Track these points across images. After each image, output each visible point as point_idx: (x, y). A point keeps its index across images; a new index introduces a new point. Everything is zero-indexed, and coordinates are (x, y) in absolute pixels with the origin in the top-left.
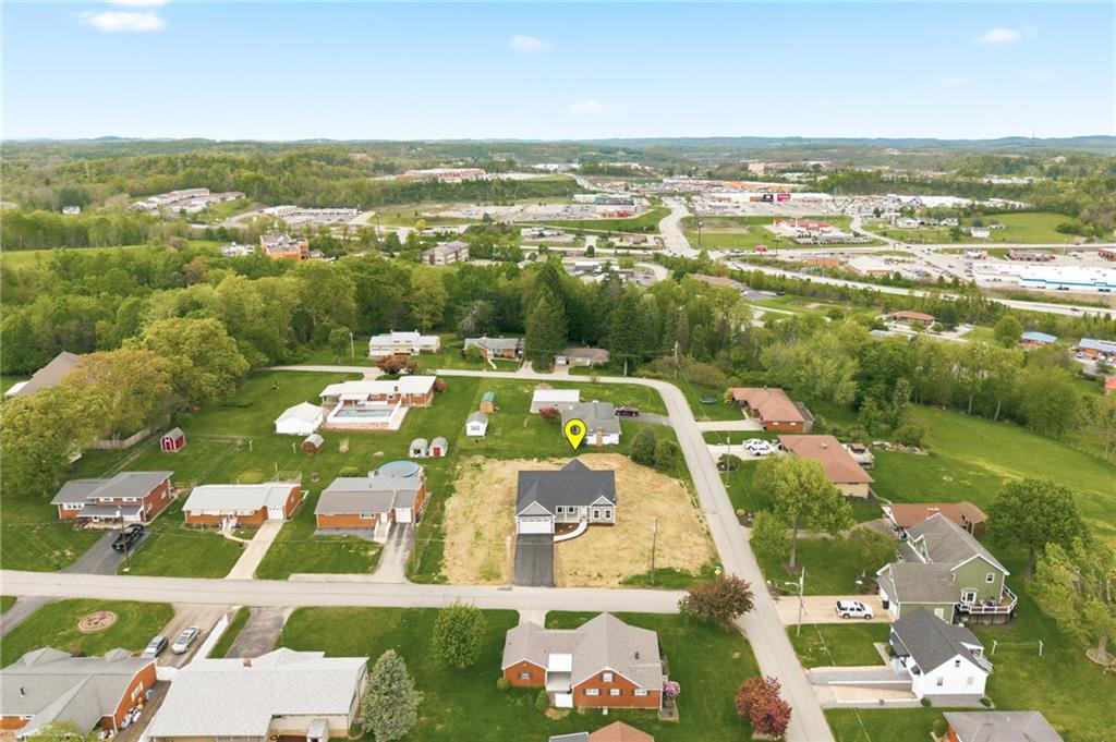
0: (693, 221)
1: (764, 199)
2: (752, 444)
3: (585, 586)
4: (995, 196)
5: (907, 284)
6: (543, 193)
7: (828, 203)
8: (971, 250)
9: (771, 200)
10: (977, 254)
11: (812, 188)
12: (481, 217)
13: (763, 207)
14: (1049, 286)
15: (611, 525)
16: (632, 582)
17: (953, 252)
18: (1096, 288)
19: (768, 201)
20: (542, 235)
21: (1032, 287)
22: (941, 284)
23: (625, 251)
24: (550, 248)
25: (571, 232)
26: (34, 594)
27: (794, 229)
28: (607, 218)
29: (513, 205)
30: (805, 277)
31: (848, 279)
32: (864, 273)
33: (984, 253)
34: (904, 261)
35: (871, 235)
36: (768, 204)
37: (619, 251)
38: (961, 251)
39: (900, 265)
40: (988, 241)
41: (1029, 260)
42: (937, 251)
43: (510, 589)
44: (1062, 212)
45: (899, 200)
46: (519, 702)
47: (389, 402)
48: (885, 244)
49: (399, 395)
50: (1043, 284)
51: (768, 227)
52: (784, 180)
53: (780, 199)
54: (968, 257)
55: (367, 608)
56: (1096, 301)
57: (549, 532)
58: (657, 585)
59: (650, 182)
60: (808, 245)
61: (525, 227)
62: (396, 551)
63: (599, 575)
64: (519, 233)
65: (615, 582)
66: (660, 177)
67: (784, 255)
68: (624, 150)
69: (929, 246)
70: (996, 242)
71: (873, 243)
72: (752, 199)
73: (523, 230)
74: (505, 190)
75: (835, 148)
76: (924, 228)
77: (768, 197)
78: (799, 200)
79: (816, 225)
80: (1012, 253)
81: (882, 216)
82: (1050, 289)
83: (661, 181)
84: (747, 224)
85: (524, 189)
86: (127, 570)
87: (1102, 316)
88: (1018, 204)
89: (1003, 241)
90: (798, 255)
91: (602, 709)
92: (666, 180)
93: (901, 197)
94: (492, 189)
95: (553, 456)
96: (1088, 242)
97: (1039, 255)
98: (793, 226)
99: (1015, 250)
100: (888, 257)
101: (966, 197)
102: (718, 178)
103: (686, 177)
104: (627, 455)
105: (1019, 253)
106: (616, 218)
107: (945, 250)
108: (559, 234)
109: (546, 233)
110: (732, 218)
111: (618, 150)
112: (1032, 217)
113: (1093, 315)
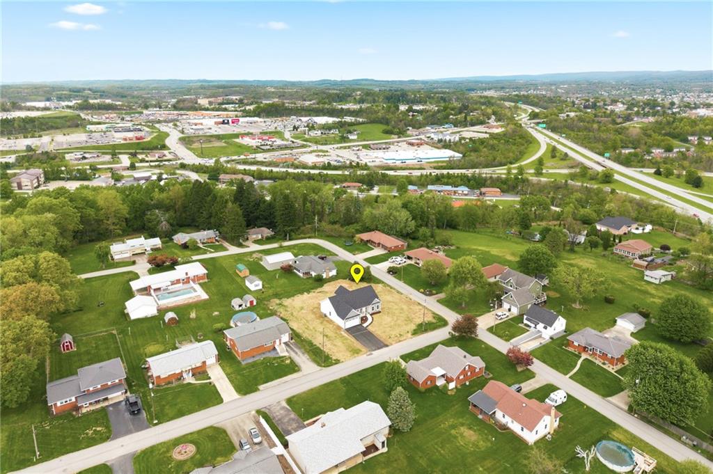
0: (187, 139)
1: (223, 123)
2: (394, 259)
3: (400, 341)
4: (346, 116)
5: (336, 168)
6: (60, 126)
7: (262, 123)
8: (354, 146)
9: (228, 123)
10: (357, 148)
11: (245, 114)
12: (25, 148)
13: (225, 127)
14: (397, 162)
15: (380, 312)
16: (415, 333)
17: (345, 148)
18: (416, 161)
19: (226, 124)
20: (84, 158)
21: (390, 163)
22: (351, 166)
23: (157, 163)
24: (99, 167)
25: (106, 153)
26: (114, 458)
27: (254, 141)
28: (128, 142)
29: (40, 136)
30: (284, 170)
31: (304, 168)
32: (310, 164)
33: (361, 148)
34: (325, 155)
35: (299, 142)
36: (226, 126)
37: (152, 164)
38: (349, 147)
39: (325, 157)
40: (358, 141)
41: (380, 149)
42: (337, 148)
43: (371, 354)
44: (381, 123)
45: (300, 120)
46: (434, 394)
47: (183, 283)
48: (310, 146)
49: (189, 278)
50: (394, 161)
51: (237, 140)
52: (225, 110)
53: (233, 123)
54: (353, 150)
55: (320, 386)
56: (418, 167)
57: (358, 324)
58: (426, 331)
59: (134, 113)
60: (268, 151)
61: (68, 153)
62: (299, 356)
63: (401, 335)
64: (64, 158)
65: (409, 335)
66: (139, 110)
67: (260, 157)
68: (90, 89)
69: (333, 146)
70: (361, 141)
71: (303, 146)
72: (216, 123)
73: (66, 155)
74: (27, 126)
75: (236, 87)
76: (324, 136)
77: (226, 121)
78: (245, 122)
79: (267, 138)
80: (372, 146)
81: (299, 130)
82: (398, 163)
83: (142, 113)
84: (222, 139)
85: (42, 124)
86: (156, 422)
87: (428, 173)
88: (361, 120)
89: (364, 140)
90: (267, 157)
91: (465, 383)
92: (145, 112)
93: (301, 118)
94: (16, 125)
95: (312, 289)
96: (399, 137)
97: (384, 146)
98: (253, 139)
99: (373, 144)
100: (317, 154)
101: (333, 117)
102: (182, 109)
103: (158, 109)
104: (346, 279)
105: (375, 146)
106: (135, 141)
107: (341, 147)
108: (98, 156)
109: (87, 155)
110: (211, 136)
111: (84, 89)
112: (369, 125)
113: (425, 173)
